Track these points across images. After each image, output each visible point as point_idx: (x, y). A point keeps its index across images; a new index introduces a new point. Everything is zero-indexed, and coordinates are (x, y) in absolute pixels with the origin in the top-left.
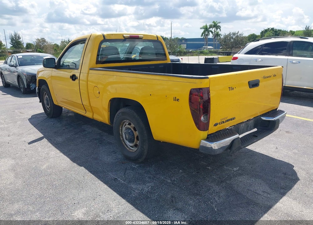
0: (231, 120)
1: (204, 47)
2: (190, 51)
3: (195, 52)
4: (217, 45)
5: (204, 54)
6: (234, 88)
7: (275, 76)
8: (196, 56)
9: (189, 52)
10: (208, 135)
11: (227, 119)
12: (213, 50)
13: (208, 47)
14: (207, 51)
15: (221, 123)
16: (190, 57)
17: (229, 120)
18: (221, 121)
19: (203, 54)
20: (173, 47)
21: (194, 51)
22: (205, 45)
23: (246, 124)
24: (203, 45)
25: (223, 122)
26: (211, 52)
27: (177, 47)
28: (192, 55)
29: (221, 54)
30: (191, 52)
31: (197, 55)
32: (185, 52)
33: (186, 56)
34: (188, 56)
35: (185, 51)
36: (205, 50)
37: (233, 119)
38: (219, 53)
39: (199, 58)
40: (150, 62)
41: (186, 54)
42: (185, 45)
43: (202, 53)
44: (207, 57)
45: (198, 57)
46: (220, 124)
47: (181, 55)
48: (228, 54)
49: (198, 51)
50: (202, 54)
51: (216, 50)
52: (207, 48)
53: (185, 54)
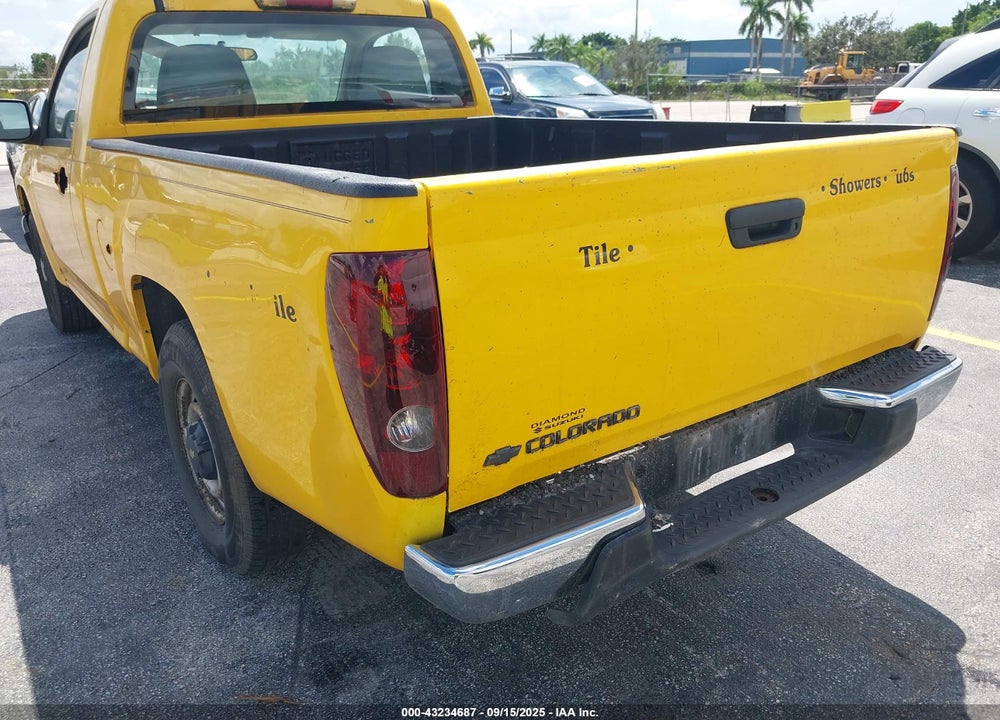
0: (612, 420)
1: (747, 70)
2: (699, 83)
3: (716, 87)
4: (792, 62)
5: (747, 95)
6: (624, 250)
7: (905, 177)
8: (719, 100)
9: (695, 86)
10: (448, 515)
11: (581, 421)
12: (778, 82)
13: (763, 71)
14: (758, 86)
15: (535, 445)
16: (694, 104)
17: (600, 423)
18: (540, 435)
19: (744, 93)
20: (640, 68)
21: (714, 84)
22: (752, 62)
23: (726, 428)
24: (745, 63)
25: (556, 439)
26: (772, 89)
27: (654, 69)
28: (707, 99)
29: (808, 94)
30: (702, 86)
31: (721, 97)
32: (680, 87)
33: (685, 100)
34: (691, 101)
35: (682, 82)
36: (751, 80)
37: (626, 415)
38: (801, 92)
39: (728, 106)
40: (392, 112)
41: (685, 95)
42: (683, 64)
43: (739, 91)
44: (758, 103)
45: (724, 103)
46: (529, 451)
47: (666, 97)
48: (833, 94)
49: (729, 83)
50: (740, 95)
51: (787, 81)
52: (757, 72)
53: (681, 93)
